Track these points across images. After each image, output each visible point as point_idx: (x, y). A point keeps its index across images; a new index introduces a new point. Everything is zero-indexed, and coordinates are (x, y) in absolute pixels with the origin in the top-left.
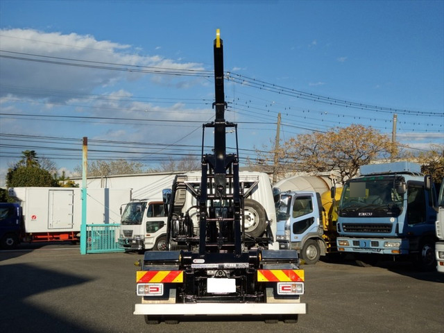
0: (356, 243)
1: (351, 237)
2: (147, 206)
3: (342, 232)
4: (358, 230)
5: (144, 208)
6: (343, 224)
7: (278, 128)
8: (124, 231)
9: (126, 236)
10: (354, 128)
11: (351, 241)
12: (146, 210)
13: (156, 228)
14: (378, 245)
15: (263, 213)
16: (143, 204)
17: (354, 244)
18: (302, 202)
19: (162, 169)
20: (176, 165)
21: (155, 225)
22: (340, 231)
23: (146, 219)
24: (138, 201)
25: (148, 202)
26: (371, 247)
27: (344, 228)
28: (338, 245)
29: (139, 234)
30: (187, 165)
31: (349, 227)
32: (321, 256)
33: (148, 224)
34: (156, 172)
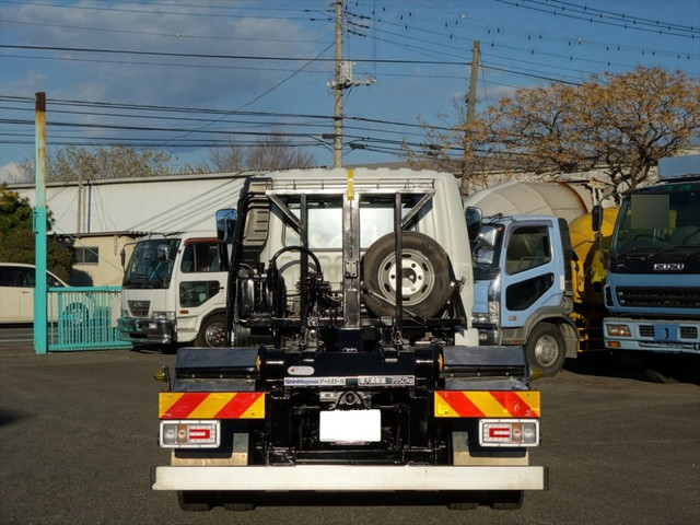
0: (645, 331)
1: (635, 317)
2: (182, 248)
3: (616, 307)
4: (650, 303)
5: (174, 252)
6: (619, 289)
7: (474, 74)
8: (131, 303)
9: (134, 313)
10: (644, 73)
11: (634, 327)
12: (179, 258)
13: (202, 297)
14: (695, 336)
15: (445, 264)
16: (173, 244)
17: (642, 334)
18: (526, 239)
19: (213, 167)
20: (245, 158)
21: (198, 289)
22: (610, 303)
23: (178, 276)
24: (161, 237)
25: (184, 238)
26: (679, 338)
27: (619, 298)
28: (606, 334)
29: (163, 310)
30: (268, 158)
31: (632, 295)
32: (568, 360)
33: (183, 287)
34: (201, 172)
